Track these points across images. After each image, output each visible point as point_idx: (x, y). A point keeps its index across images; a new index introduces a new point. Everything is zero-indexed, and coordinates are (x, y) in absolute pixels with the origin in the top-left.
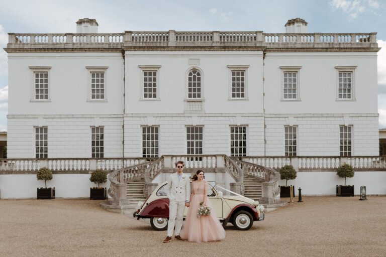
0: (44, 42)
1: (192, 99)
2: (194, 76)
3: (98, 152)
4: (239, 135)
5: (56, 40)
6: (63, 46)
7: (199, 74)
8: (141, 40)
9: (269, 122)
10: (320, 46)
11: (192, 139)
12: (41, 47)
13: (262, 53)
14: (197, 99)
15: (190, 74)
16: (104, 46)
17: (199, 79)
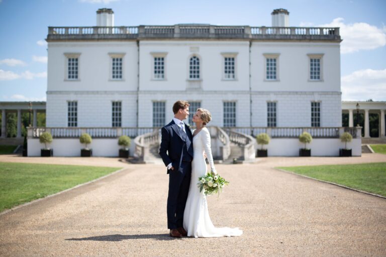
0: (75, 33)
1: (193, 79)
2: (195, 61)
3: (117, 121)
4: (230, 108)
5: (85, 31)
6: (90, 37)
7: (198, 59)
8: (153, 32)
9: (254, 98)
10: (295, 38)
11: (193, 111)
12: (73, 37)
13: (248, 43)
14: (196, 79)
15: (191, 59)
16: (123, 37)
17: (198, 63)
